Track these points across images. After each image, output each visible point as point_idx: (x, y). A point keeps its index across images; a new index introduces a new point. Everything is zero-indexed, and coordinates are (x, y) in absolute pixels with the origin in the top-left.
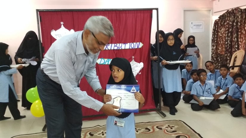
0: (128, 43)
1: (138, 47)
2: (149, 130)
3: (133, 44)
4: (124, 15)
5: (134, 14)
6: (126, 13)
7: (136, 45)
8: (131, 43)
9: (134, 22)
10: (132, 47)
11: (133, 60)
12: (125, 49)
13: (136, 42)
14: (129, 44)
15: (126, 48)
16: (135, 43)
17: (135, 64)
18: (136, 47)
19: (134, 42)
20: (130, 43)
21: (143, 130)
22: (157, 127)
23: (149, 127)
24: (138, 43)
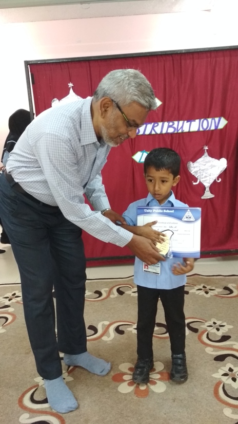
0: (197, 119)
1: (216, 127)
2: (231, 292)
3: (205, 122)
4: (189, 62)
6: (193, 59)
7: (212, 122)
8: (202, 120)
9: (210, 77)
10: (205, 126)
11: (206, 154)
12: (189, 132)
13: (213, 117)
14: (197, 121)
15: (191, 130)
16: (210, 120)
17: (209, 162)
18: (213, 128)
19: (208, 117)
20: (200, 119)
21: (219, 290)
23: (230, 286)
24: (217, 119)
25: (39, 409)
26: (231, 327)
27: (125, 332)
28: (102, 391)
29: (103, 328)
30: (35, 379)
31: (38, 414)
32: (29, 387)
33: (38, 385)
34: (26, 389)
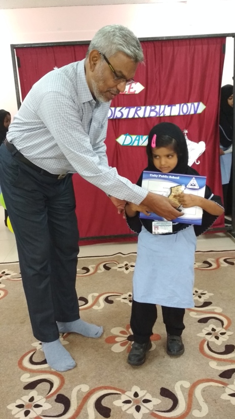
0: (178, 104)
1: (195, 112)
2: (210, 265)
3: (185, 106)
4: (169, 49)
5: (188, 46)
6: (174, 46)
7: (191, 107)
8: (182, 104)
9: (189, 63)
10: (185, 112)
12: (170, 116)
13: (193, 102)
14: (178, 106)
15: (172, 114)
16: (189, 104)
17: (189, 145)
18: (192, 112)
19: (188, 102)
20: (180, 103)
21: (199, 264)
22: (225, 260)
23: (209, 260)
24: (196, 104)
25: (39, 369)
26: (212, 294)
27: (114, 301)
28: (97, 351)
29: (93, 299)
30: (32, 344)
31: (38, 374)
32: (27, 351)
33: (36, 349)
34: (24, 353)
